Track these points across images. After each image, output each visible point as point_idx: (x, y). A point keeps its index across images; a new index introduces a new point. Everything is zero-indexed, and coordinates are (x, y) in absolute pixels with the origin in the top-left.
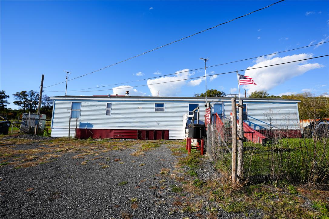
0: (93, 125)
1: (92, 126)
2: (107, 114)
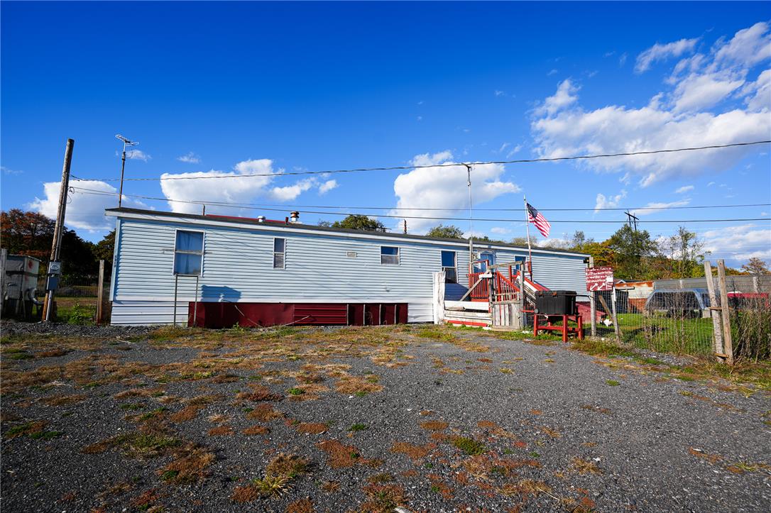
0: (240, 292)
1: (238, 295)
2: (275, 267)
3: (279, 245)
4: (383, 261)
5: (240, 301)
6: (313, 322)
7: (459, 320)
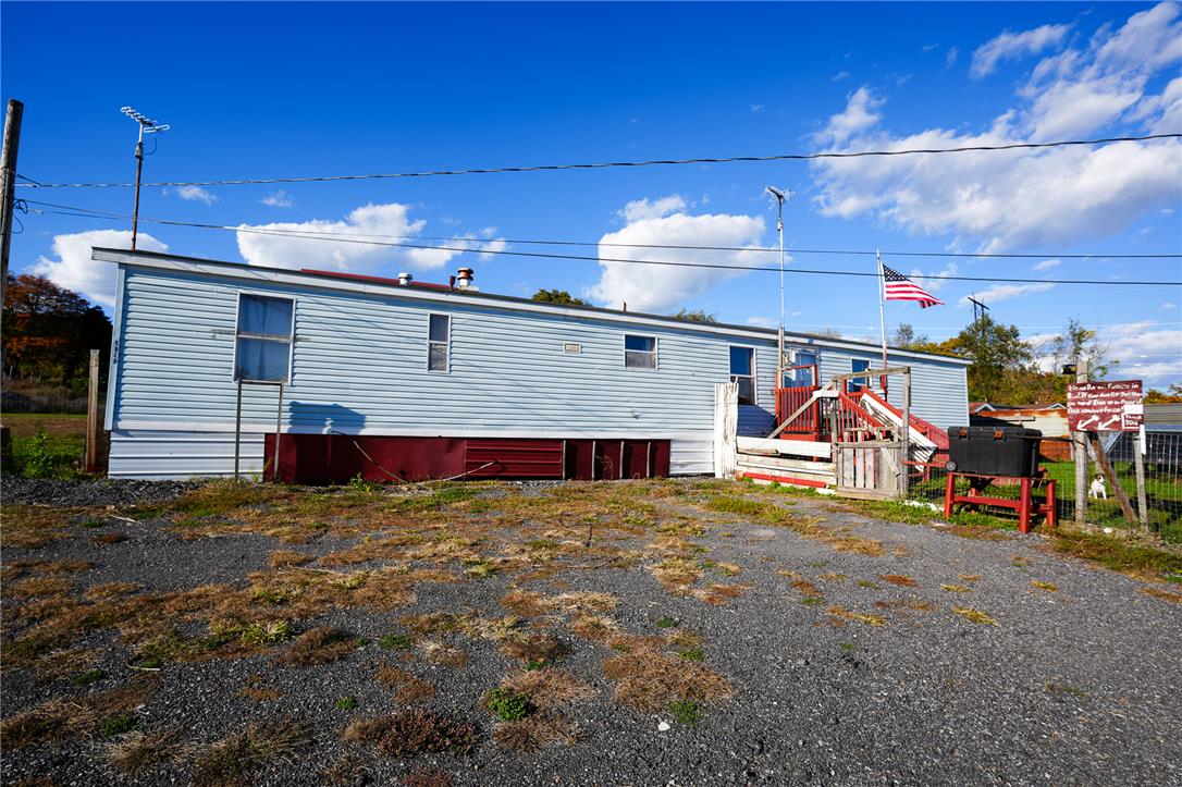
0: (363, 416)
1: (360, 420)
2: (430, 368)
3: (438, 327)
4: (629, 362)
5: (363, 432)
6: (501, 474)
7: (767, 472)
